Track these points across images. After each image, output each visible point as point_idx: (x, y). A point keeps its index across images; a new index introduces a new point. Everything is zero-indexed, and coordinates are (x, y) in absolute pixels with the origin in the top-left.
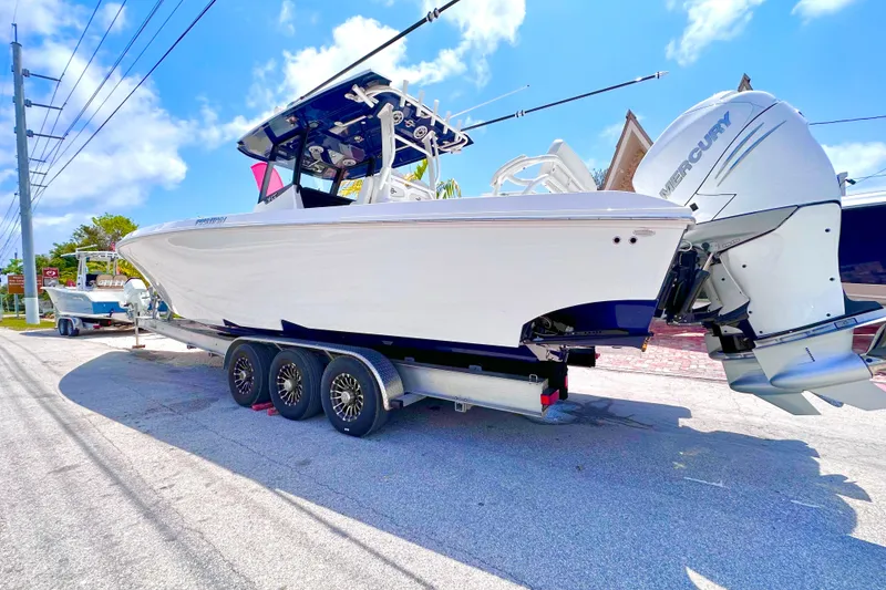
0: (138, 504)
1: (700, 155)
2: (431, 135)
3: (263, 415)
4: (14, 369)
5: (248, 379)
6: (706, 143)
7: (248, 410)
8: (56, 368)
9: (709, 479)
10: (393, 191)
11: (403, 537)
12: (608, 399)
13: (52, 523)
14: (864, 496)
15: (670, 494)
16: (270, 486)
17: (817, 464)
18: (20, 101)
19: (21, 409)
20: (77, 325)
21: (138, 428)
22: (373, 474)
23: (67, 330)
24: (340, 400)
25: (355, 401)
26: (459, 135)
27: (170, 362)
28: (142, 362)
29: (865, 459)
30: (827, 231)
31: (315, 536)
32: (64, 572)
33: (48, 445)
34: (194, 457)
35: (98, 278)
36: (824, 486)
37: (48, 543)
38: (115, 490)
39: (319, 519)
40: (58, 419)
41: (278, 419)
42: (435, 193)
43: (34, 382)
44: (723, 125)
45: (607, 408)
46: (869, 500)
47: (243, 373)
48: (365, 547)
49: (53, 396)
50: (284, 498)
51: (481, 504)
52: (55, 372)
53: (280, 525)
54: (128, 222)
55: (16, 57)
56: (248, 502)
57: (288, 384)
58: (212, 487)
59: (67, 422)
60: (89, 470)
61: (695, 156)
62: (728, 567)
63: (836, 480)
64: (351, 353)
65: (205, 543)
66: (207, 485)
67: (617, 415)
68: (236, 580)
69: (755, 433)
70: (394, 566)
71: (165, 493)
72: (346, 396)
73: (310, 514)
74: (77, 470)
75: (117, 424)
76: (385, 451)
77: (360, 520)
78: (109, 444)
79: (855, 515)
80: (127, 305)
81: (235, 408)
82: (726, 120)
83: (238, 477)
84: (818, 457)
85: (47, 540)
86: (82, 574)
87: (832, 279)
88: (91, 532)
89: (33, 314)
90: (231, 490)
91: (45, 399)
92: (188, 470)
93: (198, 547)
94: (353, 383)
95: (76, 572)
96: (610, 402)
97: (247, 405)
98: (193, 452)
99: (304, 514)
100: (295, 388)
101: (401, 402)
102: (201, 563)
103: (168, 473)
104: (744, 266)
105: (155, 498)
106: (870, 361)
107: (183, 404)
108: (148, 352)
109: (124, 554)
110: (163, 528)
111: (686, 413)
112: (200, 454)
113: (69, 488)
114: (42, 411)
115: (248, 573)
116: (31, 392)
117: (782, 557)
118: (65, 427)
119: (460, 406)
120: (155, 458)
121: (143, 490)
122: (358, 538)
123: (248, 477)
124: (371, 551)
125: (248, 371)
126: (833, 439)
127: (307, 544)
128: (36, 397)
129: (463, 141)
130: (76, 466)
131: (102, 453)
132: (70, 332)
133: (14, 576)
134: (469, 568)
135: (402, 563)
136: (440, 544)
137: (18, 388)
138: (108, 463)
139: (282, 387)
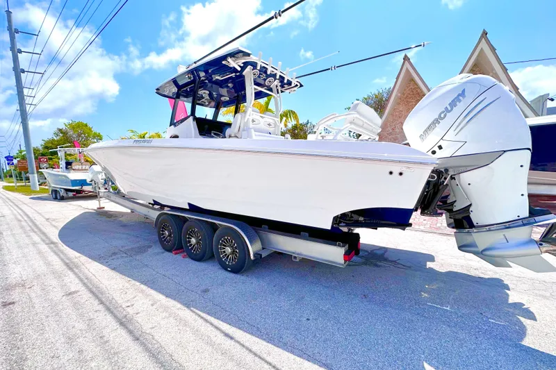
0: (115, 317)
1: (445, 116)
2: (277, 82)
3: (179, 257)
4: (30, 224)
5: (170, 235)
6: (449, 109)
7: (169, 254)
8: (53, 223)
9: (442, 305)
10: (253, 121)
11: (264, 340)
12: (384, 248)
13: (70, 328)
14: (533, 317)
15: (418, 314)
16: (188, 306)
17: (508, 295)
18: (14, 51)
19: (40, 252)
20: (62, 193)
21: (108, 266)
22: (246, 298)
23: (57, 196)
24: (224, 252)
25: (233, 252)
26: (294, 82)
27: (121, 219)
28: (104, 219)
29: (537, 292)
30: (522, 166)
31: (215, 338)
32: (81, 359)
33: (60, 277)
34: (142, 286)
35: (73, 164)
36: (509, 310)
37: (70, 340)
38: (101, 307)
39: (217, 328)
40: (62, 260)
41: (188, 260)
42: (279, 120)
43: (44, 234)
44: (461, 98)
45: (384, 254)
46: (536, 320)
47: (166, 232)
48: (243, 346)
49: (57, 243)
50: (197, 314)
51: (308, 319)
52: (55, 226)
53: (196, 332)
54: (86, 125)
55: (9, 21)
56: (176, 317)
57: (193, 241)
58: (155, 307)
59: (68, 261)
60: (85, 295)
61: (442, 116)
62: (447, 362)
63: (518, 306)
64: (230, 225)
65: (155, 342)
66: (152, 305)
67: (390, 259)
68: (174, 365)
69: (473, 273)
70: (260, 358)
71: (129, 309)
72: (229, 250)
73: (212, 324)
74: (79, 294)
75: (96, 263)
76: (252, 283)
77: (240, 328)
78: (93, 277)
79: (526, 330)
80: (91, 181)
81: (163, 253)
82: (463, 94)
83: (170, 300)
84: (509, 289)
85: (70, 338)
86: (92, 359)
87: (522, 195)
88: (92, 334)
89: (34, 184)
90: (166, 309)
91: (52, 245)
92: (140, 295)
93: (151, 344)
94: (232, 242)
95: (88, 358)
96: (385, 250)
97: (169, 250)
98: (142, 283)
99: (208, 325)
100: (198, 243)
101: (261, 255)
102: (154, 354)
103: (129, 296)
104: (469, 184)
105: (125, 313)
106: (541, 245)
107: (132, 249)
108: (106, 212)
109: (113, 348)
110: (131, 332)
111: (432, 258)
112: (145, 284)
113: (76, 306)
114: (52, 254)
115: (181, 361)
116: (43, 241)
117: (479, 356)
118: (67, 264)
119: (295, 257)
120: (121, 287)
121: (117, 307)
122: (239, 340)
123: (175, 299)
124: (247, 349)
125: (169, 231)
126: (520, 277)
127: (210, 343)
128: (47, 244)
129: (297, 85)
130: (78, 291)
131: (91, 283)
132: (59, 198)
133: (56, 361)
134: (302, 360)
135: (264, 356)
136: (285, 344)
137: (36, 238)
138: (94, 289)
139: (189, 242)
